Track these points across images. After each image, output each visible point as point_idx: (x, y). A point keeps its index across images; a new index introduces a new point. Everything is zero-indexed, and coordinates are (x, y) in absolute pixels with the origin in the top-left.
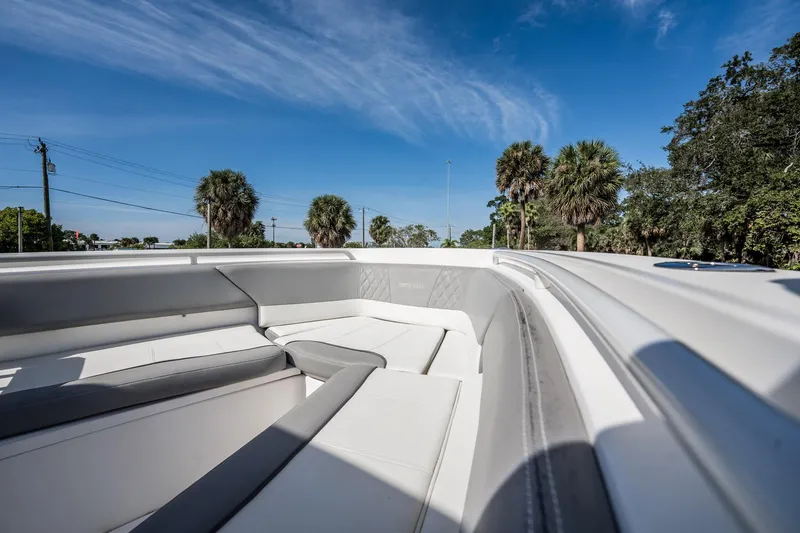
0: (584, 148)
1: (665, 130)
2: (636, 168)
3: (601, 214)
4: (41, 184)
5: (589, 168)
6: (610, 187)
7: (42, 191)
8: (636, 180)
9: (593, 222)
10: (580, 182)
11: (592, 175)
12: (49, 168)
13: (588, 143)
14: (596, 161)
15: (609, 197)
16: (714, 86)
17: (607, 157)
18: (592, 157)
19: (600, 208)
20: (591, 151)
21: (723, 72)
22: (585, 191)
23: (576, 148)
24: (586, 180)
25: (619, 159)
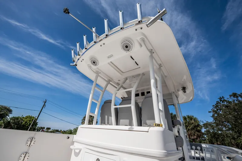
0: (188, 117)
1: (209, 112)
2: (205, 122)
3: (199, 136)
4: (40, 110)
5: (192, 122)
6: (199, 128)
7: (40, 112)
8: (206, 125)
9: (197, 139)
10: (190, 127)
11: (193, 125)
12: (44, 106)
13: (189, 116)
14: (193, 121)
15: (199, 131)
16: (218, 103)
17: (195, 120)
18: (191, 120)
19: (198, 135)
20: (191, 118)
21: (219, 100)
22: (192, 129)
23: (186, 116)
24: (191, 126)
25: (199, 120)
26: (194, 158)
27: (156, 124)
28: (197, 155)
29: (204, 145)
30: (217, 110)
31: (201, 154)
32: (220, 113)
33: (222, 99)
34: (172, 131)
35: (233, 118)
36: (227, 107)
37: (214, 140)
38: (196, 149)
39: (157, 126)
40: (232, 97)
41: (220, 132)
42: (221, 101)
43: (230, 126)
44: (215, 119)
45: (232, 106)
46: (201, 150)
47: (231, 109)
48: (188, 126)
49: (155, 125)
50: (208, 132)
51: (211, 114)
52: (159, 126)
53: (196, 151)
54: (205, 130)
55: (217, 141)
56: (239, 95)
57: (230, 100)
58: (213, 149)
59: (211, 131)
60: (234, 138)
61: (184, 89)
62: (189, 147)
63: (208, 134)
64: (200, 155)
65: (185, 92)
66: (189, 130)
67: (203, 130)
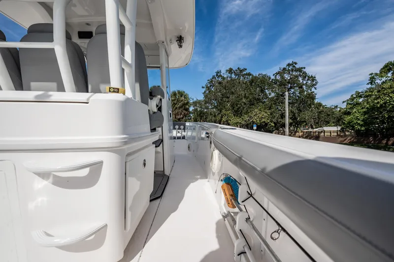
0: (179, 92)
1: (203, 87)
2: (195, 100)
3: (185, 115)
5: (181, 99)
6: (187, 106)
8: (195, 103)
9: (183, 118)
10: (178, 104)
11: (182, 102)
14: (183, 98)
15: (187, 110)
16: (214, 77)
17: (186, 97)
18: (181, 96)
19: (185, 113)
20: (181, 94)
21: (215, 74)
22: (180, 107)
23: (176, 92)
24: (180, 104)
25: (190, 97)
26: (175, 138)
27: (110, 88)
28: (179, 135)
29: (187, 124)
30: (211, 86)
31: (183, 133)
32: (212, 89)
33: (218, 74)
34: (147, 104)
35: (221, 96)
36: (220, 83)
37: (199, 119)
38: (179, 129)
39: (114, 92)
40: (227, 73)
41: (205, 110)
42: (217, 75)
43: (216, 104)
44: (206, 96)
45: (224, 82)
46: (184, 129)
47: (222, 87)
48: (176, 104)
49: (110, 91)
50: (196, 110)
51: (204, 90)
52: (118, 92)
53: (179, 130)
54: (193, 108)
55: (201, 119)
56: (234, 71)
57: (225, 76)
58: (195, 126)
59: (199, 109)
60: (215, 116)
61: (180, 39)
62: (172, 127)
63: (194, 113)
64: (181, 134)
65: (180, 46)
66: (176, 108)
67: (191, 109)
